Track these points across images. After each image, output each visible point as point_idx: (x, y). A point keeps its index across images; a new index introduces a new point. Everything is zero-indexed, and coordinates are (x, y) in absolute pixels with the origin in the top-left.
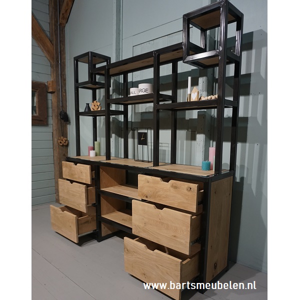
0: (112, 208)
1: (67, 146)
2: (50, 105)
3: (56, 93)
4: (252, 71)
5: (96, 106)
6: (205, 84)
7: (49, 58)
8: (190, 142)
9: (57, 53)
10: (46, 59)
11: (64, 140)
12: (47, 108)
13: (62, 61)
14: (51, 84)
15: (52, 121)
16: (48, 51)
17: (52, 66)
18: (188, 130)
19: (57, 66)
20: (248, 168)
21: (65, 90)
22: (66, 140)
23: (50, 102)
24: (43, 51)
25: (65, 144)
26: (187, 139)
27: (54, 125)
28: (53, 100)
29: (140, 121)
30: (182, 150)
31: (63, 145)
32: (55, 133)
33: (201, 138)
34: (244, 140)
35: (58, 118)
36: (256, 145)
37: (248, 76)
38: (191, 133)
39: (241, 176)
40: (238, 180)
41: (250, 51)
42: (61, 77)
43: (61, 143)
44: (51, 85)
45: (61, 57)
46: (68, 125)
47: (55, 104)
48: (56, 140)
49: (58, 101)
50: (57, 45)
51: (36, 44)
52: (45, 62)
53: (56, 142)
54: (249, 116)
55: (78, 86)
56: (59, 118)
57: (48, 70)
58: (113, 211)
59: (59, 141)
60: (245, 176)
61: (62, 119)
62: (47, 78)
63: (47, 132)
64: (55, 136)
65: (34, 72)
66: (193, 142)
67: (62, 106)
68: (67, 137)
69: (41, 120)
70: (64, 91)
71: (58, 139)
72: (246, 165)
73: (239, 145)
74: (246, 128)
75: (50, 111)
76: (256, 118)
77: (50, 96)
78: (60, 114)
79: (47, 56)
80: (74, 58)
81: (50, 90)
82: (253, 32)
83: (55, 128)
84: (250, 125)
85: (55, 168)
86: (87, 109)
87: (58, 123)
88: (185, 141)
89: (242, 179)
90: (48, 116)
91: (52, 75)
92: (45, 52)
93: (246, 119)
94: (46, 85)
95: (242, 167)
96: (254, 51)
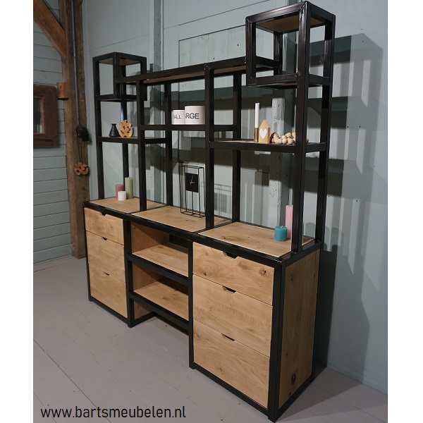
0: (150, 277)
1: (88, 175)
2: (62, 117)
3: (70, 101)
4: (350, 94)
5: (126, 127)
6: (281, 109)
7: (59, 49)
8: (260, 187)
9: (70, 41)
10: (55, 50)
11: (82, 167)
12: (58, 122)
13: (79, 53)
14: (63, 87)
15: (65, 139)
16: (58, 40)
17: (63, 61)
18: (258, 170)
19: (71, 61)
20: (343, 234)
21: (84, 95)
22: (86, 168)
23: (61, 113)
24: (50, 40)
25: (84, 173)
26: (256, 183)
27: (68, 145)
28: (66, 110)
29: (190, 149)
30: (249, 197)
31: (81, 175)
32: (69, 157)
33: (275, 185)
34: (338, 193)
35: (73, 136)
36: (354, 201)
37: (344, 100)
38: (263, 175)
39: (334, 244)
40: (329, 249)
41: (346, 64)
42: (77, 76)
43: (78, 171)
44: (62, 89)
45: (76, 48)
46: (89, 146)
47: (69, 116)
48: (71, 167)
49: (74, 112)
50: (70, 30)
51: (39, 30)
52: (54, 55)
53: (71, 171)
54: (345, 158)
55: (99, 99)
56: (75, 135)
57: (59, 66)
58: (151, 283)
59: (76, 170)
60: (339, 244)
61: (79, 137)
62: (57, 79)
63: (58, 157)
64: (69, 161)
65: (37, 70)
66: (265, 188)
67: (80, 119)
68: (87, 163)
69: (49, 140)
70: (81, 96)
71: (74, 166)
72: (340, 229)
73: (330, 200)
74: (341, 176)
75: (62, 125)
76: (355, 162)
77: (62, 104)
78: (77, 131)
79: (57, 47)
80: (93, 58)
81: (62, 96)
82: (350, 36)
83: (69, 150)
84: (346, 172)
85: (70, 207)
86: (113, 133)
87: (73, 142)
88: (254, 186)
89: (335, 248)
90: (59, 133)
91: (64, 74)
92: (52, 40)
93: (340, 163)
94: (55, 88)
95: (335, 231)
96: (352, 65)
